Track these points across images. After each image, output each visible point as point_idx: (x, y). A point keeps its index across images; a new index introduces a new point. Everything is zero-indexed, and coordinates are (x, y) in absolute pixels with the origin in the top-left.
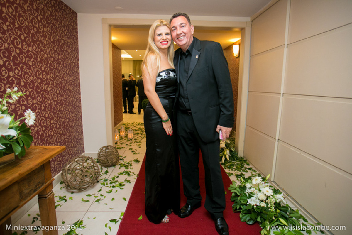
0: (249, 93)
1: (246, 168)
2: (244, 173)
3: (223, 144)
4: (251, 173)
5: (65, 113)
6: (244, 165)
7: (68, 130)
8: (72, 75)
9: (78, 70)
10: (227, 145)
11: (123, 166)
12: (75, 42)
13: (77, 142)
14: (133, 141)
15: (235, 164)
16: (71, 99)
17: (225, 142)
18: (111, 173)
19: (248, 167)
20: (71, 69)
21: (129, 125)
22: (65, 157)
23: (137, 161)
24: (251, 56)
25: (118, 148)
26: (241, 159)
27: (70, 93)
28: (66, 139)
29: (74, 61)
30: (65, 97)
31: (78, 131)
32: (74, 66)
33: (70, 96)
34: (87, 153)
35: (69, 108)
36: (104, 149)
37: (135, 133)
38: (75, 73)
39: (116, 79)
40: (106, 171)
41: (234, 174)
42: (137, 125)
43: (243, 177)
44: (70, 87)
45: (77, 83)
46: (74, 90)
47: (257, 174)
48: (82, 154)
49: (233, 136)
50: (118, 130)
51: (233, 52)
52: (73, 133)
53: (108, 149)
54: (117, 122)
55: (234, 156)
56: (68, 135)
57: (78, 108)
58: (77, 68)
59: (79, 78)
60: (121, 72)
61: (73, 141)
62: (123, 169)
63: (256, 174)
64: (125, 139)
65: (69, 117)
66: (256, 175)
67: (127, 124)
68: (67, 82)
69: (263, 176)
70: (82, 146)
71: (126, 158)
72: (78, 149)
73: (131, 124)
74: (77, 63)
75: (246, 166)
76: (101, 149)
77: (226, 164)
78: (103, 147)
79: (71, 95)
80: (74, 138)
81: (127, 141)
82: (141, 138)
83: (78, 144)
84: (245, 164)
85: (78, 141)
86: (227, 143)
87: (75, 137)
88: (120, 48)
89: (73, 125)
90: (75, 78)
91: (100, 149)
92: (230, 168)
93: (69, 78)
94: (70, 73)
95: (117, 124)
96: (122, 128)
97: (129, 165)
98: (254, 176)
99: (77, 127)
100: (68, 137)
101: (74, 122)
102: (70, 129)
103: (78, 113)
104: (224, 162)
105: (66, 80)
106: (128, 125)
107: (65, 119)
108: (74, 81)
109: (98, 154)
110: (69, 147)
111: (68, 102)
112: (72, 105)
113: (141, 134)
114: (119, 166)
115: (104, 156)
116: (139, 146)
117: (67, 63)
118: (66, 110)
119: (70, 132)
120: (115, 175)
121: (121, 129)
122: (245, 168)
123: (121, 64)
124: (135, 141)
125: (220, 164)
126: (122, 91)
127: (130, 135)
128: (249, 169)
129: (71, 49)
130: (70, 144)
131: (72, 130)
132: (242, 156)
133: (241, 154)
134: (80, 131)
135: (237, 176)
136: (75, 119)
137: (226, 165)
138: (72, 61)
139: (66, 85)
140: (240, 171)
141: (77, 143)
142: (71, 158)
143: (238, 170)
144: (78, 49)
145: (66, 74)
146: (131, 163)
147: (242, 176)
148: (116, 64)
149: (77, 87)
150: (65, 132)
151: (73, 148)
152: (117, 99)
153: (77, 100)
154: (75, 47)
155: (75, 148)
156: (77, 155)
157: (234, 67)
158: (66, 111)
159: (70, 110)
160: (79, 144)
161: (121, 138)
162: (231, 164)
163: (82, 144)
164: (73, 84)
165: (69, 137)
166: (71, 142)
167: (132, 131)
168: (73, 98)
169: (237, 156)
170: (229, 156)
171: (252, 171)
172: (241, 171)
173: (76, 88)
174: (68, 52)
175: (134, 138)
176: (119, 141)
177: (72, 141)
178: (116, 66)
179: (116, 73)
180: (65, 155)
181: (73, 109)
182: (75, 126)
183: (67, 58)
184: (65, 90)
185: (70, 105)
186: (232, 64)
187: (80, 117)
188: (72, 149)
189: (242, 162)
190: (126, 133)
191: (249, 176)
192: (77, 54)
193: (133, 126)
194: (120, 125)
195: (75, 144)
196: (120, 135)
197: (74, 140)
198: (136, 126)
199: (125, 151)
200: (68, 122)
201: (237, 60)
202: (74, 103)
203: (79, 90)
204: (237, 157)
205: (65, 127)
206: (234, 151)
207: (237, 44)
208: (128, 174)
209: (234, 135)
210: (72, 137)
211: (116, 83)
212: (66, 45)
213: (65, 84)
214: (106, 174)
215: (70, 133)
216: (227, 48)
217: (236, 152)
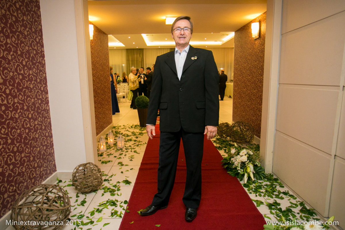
0: (279, 86)
1: (280, 192)
2: (278, 201)
3: (244, 156)
4: (288, 200)
5: (21, 121)
6: (275, 187)
7: (28, 145)
8: (32, 67)
9: (42, 59)
10: (250, 158)
11: (108, 192)
12: (36, 21)
13: (44, 159)
14: (123, 151)
15: (262, 185)
16: (33, 100)
17: (247, 154)
18: (90, 203)
19: (282, 190)
20: (31, 59)
21: (119, 127)
22: (23, 183)
23: (127, 182)
24: (282, 35)
25: (103, 163)
26: (269, 178)
27: (30, 92)
28: (24, 157)
29: (36, 48)
30: (22, 98)
31: (46, 143)
32: (35, 55)
33: (30, 97)
34: (59, 172)
35: (29, 114)
36: (81, 168)
37: (127, 140)
38: (37, 64)
39: (102, 71)
40: (83, 200)
41: (265, 204)
42: (130, 128)
43: (279, 207)
44: (30, 84)
45: (41, 78)
46: (36, 88)
47: (299, 203)
48: (52, 174)
49: (252, 141)
50: (106, 136)
51: (251, 32)
52: (37, 148)
53: (87, 168)
54: (105, 126)
55: (259, 172)
56: (28, 151)
57: (44, 112)
58: (40, 58)
59: (45, 71)
60: (109, 62)
61: (38, 159)
62: (108, 196)
63: (297, 202)
64: (113, 148)
65: (28, 125)
66: (297, 204)
67: (118, 127)
68: (24, 78)
69: (308, 206)
70: (51, 164)
71: (112, 177)
72: (45, 169)
73: (123, 127)
74: (40, 51)
75: (278, 188)
76: (77, 168)
77: (249, 185)
78: (80, 166)
79: (31, 95)
80: (39, 155)
81: (116, 151)
82: (135, 146)
83: (45, 162)
84: (277, 185)
85: (45, 157)
86: (250, 155)
87: (39, 152)
88: (106, 33)
89: (37, 136)
90: (38, 71)
91: (75, 168)
92: (257, 193)
93: (27, 72)
94: (29, 64)
95: (105, 128)
96: (110, 133)
97: (116, 189)
98: (294, 206)
99: (43, 139)
100: (27, 155)
101: (38, 132)
102: (31, 142)
103: (45, 119)
104: (247, 182)
105: (22, 74)
106: (118, 129)
107: (22, 129)
108: (36, 75)
109: (73, 174)
110: (30, 169)
111: (26, 105)
112: (34, 109)
113: (135, 141)
114: (103, 191)
115: (81, 179)
116: (132, 158)
117: (23, 50)
118: (24, 116)
119: (31, 147)
120: (95, 207)
121: (108, 135)
122: (278, 193)
123: (108, 52)
124: (126, 151)
125: (241, 185)
126: (110, 86)
127: (120, 143)
128: (285, 193)
129: (30, 31)
130: (32, 164)
131: (35, 144)
132: (271, 173)
133: (268, 169)
134: (48, 143)
135: (270, 206)
136: (39, 128)
137: (251, 188)
138: (31, 47)
139: (22, 82)
140: (272, 198)
141: (43, 161)
142: (34, 184)
143: (268, 196)
144: (41, 30)
145: (21, 65)
146: (118, 186)
147: (277, 206)
148: (101, 52)
149: (42, 84)
150: (23, 148)
151: (38, 168)
152: (104, 97)
153: (42, 101)
154: (37, 28)
155: (40, 167)
156: (45, 177)
157: (252, 52)
158: (24, 119)
159: (30, 116)
160: (48, 162)
161: (109, 147)
162: (257, 186)
163: (52, 160)
164: (34, 79)
165: (31, 154)
166: (34, 160)
167: (122, 137)
168: (36, 99)
169: (264, 173)
170: (253, 173)
171: (290, 197)
172: (274, 196)
173: (40, 85)
174: (24, 33)
175: (125, 146)
176: (105, 151)
177: (36, 158)
178: (101, 55)
179: (102, 63)
180: (23, 181)
181: (36, 114)
182: (40, 137)
183: (22, 42)
184: (21, 88)
185: (30, 109)
186: (249, 48)
187: (47, 124)
188: (35, 170)
189: (271, 181)
190: (115, 139)
191: (287, 207)
192: (39, 37)
193: (124, 130)
194: (109, 129)
195: (41, 162)
196: (107, 143)
197: (38, 157)
198: (129, 130)
199: (112, 166)
200: (28, 134)
201: (256, 42)
202: (37, 106)
203: (45, 88)
204: (265, 175)
205: (23, 141)
206: (259, 165)
207: (257, 21)
208: (114, 204)
209: (254, 140)
210: (35, 154)
211: (102, 77)
212: (21, 24)
213: (21, 80)
214: (83, 205)
215: (32, 149)
216: (241, 28)
217: (263, 168)
